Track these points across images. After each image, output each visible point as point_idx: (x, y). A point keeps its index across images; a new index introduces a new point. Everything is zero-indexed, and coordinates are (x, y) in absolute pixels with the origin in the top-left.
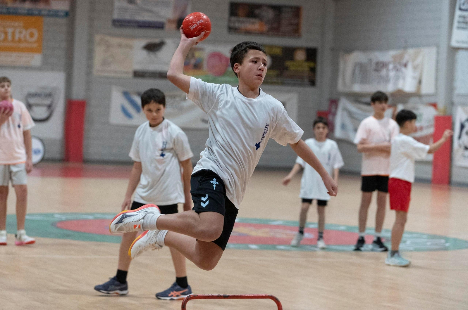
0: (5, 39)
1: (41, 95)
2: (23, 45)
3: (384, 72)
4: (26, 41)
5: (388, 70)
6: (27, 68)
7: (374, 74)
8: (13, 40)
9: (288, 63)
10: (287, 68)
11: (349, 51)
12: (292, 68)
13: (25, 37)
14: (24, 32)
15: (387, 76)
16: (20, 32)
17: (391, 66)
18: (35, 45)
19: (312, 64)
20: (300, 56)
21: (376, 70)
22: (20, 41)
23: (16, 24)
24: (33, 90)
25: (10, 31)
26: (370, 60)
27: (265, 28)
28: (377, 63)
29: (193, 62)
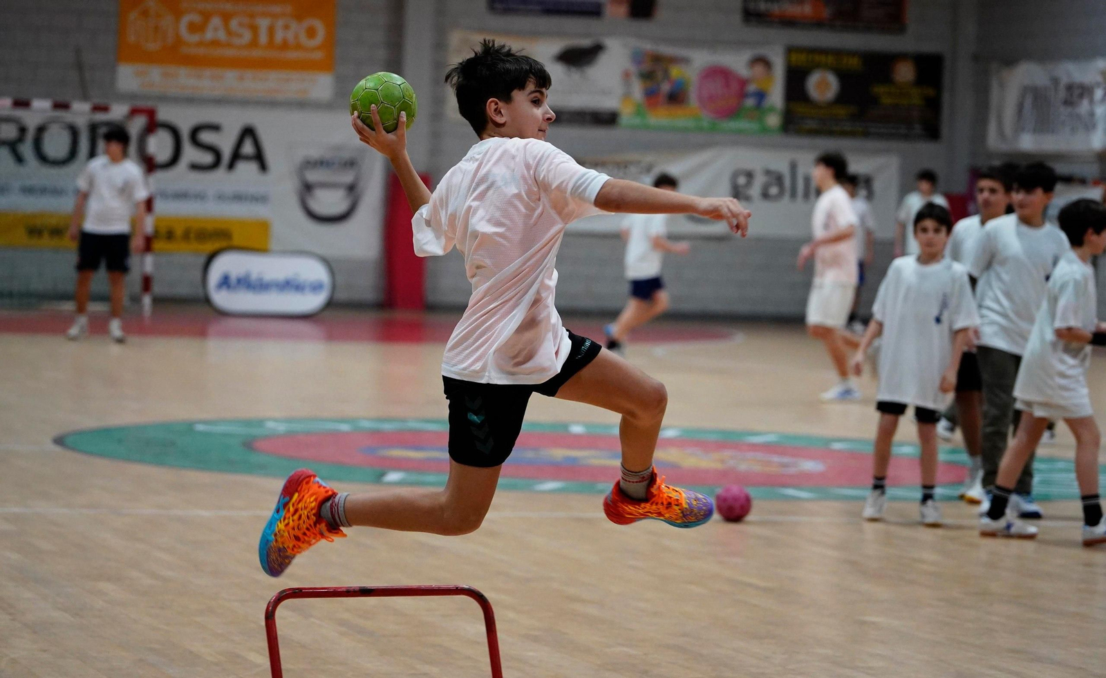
0: (254, 43)
1: (333, 164)
2: (292, 55)
3: (1084, 106)
4: (298, 47)
5: (1092, 101)
6: (302, 105)
7: (1064, 111)
8: (271, 44)
9: (879, 89)
10: (875, 101)
11: (1010, 61)
12: (886, 101)
13: (296, 37)
14: (294, 26)
15: (1092, 114)
16: (286, 27)
17: (1099, 94)
18: (318, 55)
19: (930, 92)
20: (905, 73)
21: (1068, 103)
22: (285, 46)
23: (277, 9)
24: (315, 153)
25: (263, 23)
26: (1056, 81)
27: (826, 13)
28: (1070, 88)
29: (666, 87)
